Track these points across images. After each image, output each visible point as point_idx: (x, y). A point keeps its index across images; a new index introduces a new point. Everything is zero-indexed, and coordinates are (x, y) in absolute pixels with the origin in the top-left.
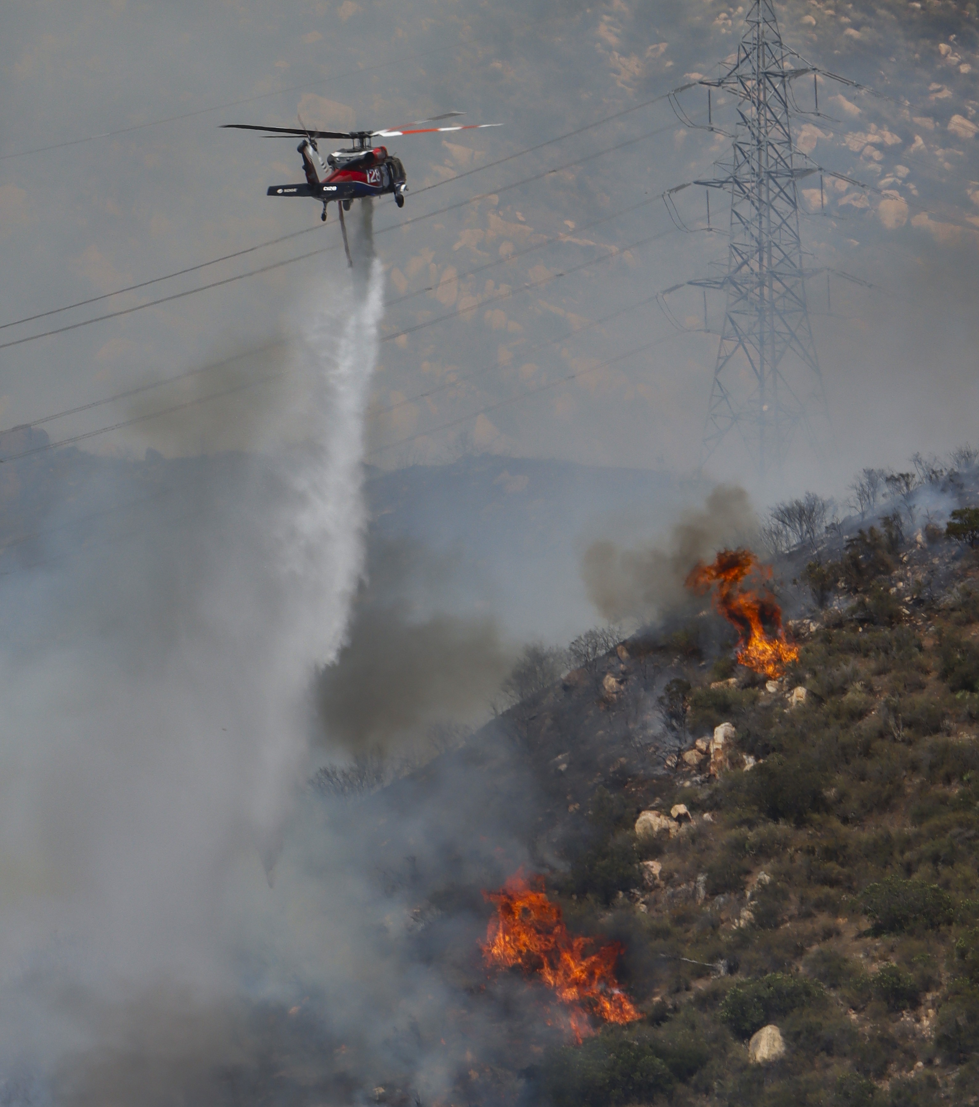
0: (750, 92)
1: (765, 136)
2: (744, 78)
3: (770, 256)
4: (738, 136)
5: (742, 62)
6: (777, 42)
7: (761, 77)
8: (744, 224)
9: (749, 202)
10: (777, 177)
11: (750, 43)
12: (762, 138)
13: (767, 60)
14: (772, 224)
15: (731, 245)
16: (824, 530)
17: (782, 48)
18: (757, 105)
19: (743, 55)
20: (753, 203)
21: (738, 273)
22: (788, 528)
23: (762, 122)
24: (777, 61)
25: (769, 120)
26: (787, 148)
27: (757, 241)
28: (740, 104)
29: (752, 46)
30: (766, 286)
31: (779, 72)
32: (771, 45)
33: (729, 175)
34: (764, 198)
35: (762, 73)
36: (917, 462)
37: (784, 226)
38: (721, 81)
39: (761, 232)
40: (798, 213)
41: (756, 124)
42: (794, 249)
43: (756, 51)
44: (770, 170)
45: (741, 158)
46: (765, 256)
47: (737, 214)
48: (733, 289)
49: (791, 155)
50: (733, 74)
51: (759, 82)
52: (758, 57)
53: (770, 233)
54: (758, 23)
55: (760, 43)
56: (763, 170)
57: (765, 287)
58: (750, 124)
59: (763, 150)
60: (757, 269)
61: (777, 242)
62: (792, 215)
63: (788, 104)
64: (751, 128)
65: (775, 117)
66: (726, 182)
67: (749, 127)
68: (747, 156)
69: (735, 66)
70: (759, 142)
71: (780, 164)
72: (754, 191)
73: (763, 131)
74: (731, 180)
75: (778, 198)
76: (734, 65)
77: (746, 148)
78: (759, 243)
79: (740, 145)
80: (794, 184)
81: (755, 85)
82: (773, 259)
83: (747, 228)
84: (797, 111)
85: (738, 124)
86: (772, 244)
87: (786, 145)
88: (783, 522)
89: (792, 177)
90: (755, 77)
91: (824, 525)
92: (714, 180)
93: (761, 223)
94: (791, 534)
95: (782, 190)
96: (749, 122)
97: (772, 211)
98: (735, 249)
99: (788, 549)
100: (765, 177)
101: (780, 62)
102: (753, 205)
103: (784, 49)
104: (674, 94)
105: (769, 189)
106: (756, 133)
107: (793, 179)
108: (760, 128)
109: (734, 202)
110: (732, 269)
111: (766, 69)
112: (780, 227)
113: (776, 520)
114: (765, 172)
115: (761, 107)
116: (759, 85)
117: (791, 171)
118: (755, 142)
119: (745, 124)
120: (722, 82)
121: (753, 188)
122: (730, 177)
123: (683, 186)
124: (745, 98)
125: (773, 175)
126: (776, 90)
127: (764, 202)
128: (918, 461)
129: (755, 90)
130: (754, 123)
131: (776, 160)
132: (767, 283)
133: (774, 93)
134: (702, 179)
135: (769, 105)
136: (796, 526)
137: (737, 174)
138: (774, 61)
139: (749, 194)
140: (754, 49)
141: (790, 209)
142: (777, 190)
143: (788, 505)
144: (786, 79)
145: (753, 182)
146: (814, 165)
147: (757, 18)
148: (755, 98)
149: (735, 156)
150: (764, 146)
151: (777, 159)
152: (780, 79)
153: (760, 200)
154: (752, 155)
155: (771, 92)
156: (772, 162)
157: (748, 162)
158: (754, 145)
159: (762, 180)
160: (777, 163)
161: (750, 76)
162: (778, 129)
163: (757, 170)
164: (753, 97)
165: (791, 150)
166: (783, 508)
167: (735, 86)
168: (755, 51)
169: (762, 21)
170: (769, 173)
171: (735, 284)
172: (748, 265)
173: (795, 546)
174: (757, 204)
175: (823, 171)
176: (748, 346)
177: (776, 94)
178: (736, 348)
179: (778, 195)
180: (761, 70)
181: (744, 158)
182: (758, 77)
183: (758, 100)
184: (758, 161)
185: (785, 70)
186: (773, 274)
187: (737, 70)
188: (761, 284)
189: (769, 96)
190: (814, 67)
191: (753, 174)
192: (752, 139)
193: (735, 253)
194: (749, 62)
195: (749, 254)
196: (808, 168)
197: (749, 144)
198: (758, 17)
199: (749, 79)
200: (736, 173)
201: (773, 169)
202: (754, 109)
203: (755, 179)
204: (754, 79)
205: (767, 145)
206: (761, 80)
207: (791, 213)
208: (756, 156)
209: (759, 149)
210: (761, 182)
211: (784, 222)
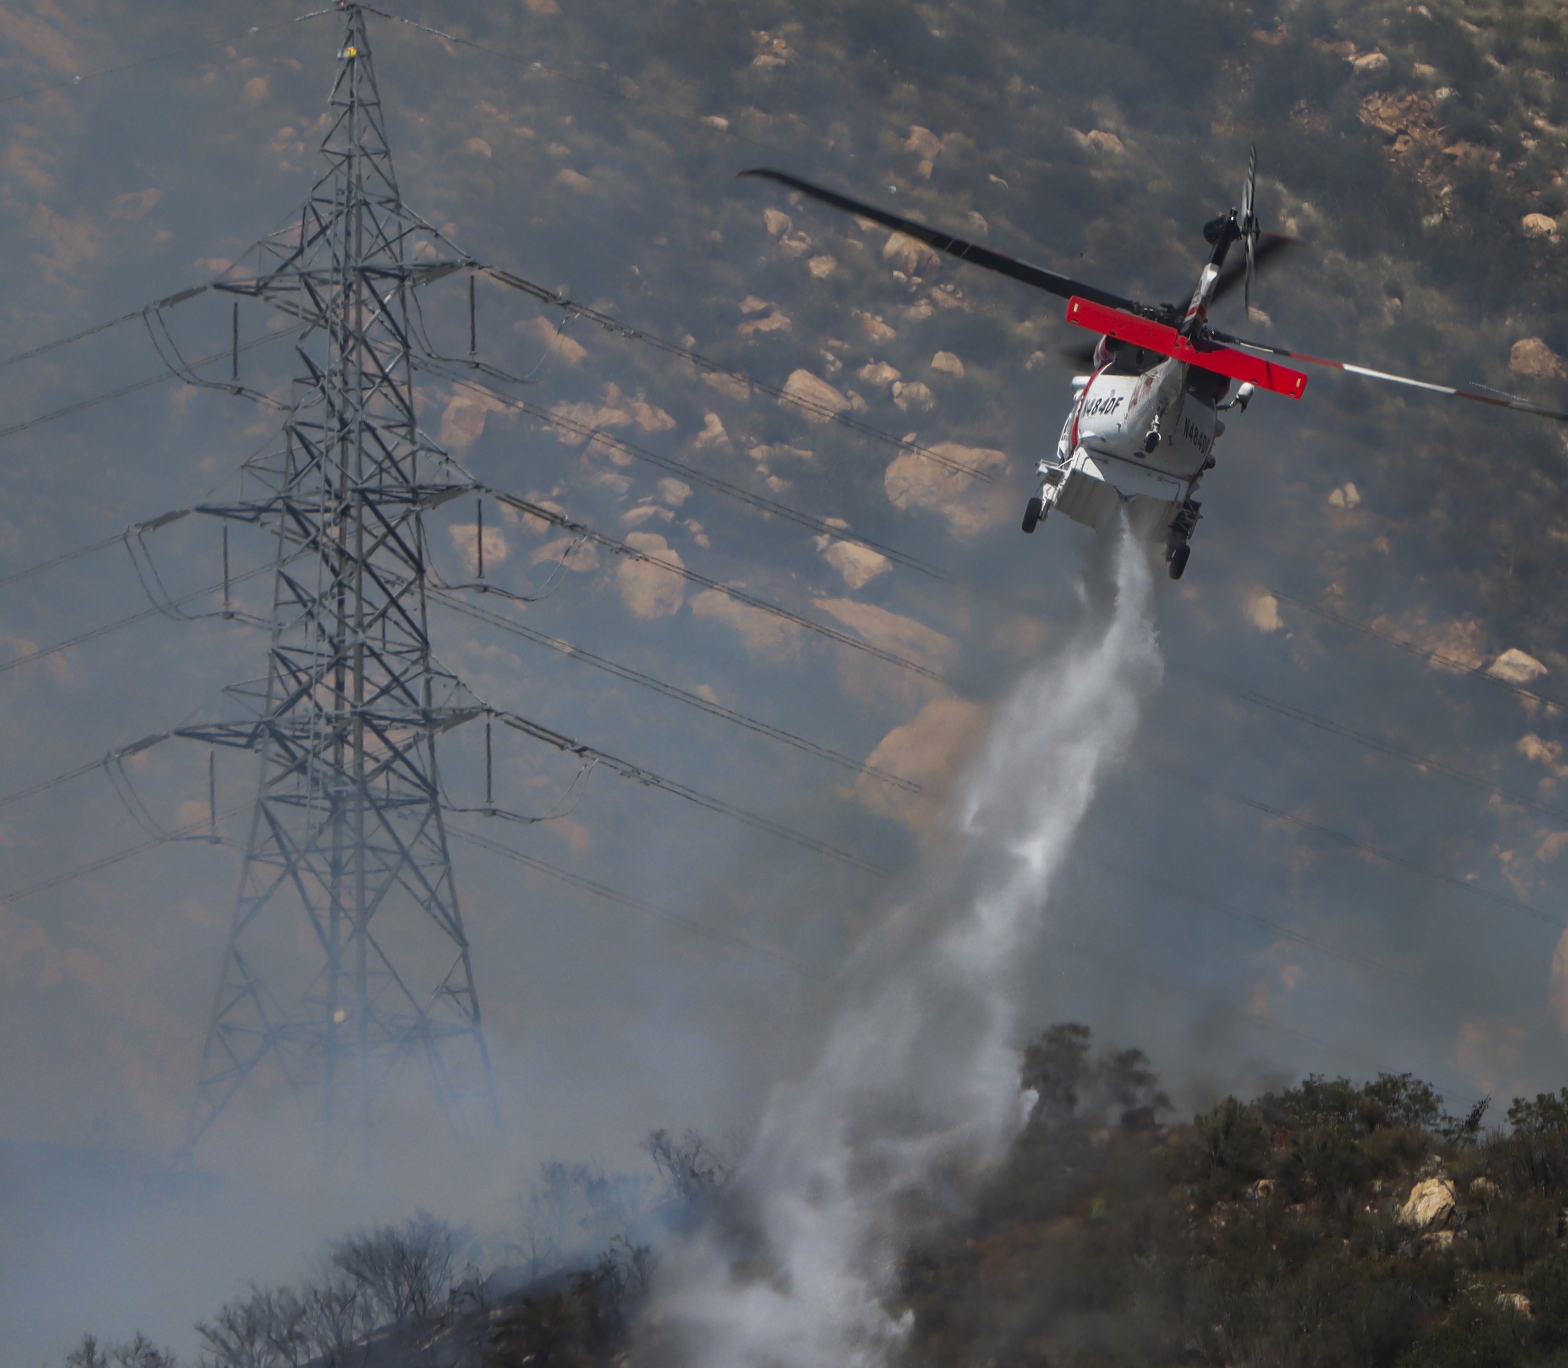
0: (326, 311)
1: (357, 410)
2: (315, 278)
3: (361, 679)
4: (296, 408)
5: (310, 243)
6: (389, 201)
7: (352, 277)
8: (305, 606)
9: (318, 556)
10: (380, 502)
11: (330, 202)
12: (349, 415)
13: (366, 240)
14: (365, 606)
15: (273, 650)
16: (446, 1296)
17: (399, 214)
18: (340, 337)
19: (313, 228)
20: (325, 558)
21: (289, 714)
22: (370, 1291)
23: (353, 381)
24: (388, 244)
25: (366, 375)
26: (404, 437)
27: (331, 642)
28: (303, 337)
29: (333, 208)
30: (349, 743)
31: (394, 269)
32: (375, 208)
33: (273, 495)
34: (351, 548)
35: (355, 269)
36: (659, 1151)
37: (393, 613)
38: (261, 284)
39: (342, 623)
40: (426, 583)
41: (338, 381)
42: (414, 663)
43: (342, 218)
44: (365, 485)
45: (302, 458)
46: (349, 679)
47: (290, 583)
48: (275, 748)
49: (413, 454)
50: (290, 269)
51: (348, 288)
52: (348, 233)
53: (360, 624)
54: (349, 157)
55: (353, 202)
56: (350, 484)
57: (346, 746)
58: (324, 382)
59: (352, 442)
60: (328, 707)
61: (377, 646)
62: (413, 587)
63: (411, 341)
64: (326, 389)
65: (382, 369)
66: (267, 509)
67: (323, 389)
68: (316, 453)
69: (294, 252)
70: (344, 423)
71: (389, 473)
72: (328, 531)
73: (353, 397)
74: (279, 505)
75: (381, 548)
76: (293, 248)
77: (312, 435)
78: (336, 648)
79: (300, 429)
80: (418, 520)
81: (338, 295)
82: (367, 687)
83: (310, 614)
84: (429, 355)
85: (297, 380)
86: (366, 652)
87: (402, 431)
88: (359, 1275)
89: (414, 502)
90: (339, 277)
91: (446, 1286)
92: (242, 504)
93: (341, 603)
94: (375, 1303)
95: (391, 531)
96: (324, 377)
97: (365, 575)
98: (284, 661)
99: (367, 1336)
100: (353, 500)
101: (395, 247)
102: (327, 562)
103: (405, 217)
104: (157, 311)
105: (362, 528)
106: (338, 402)
107: (417, 508)
108: (347, 391)
109: (284, 555)
110: (276, 704)
111: (362, 262)
112: (383, 615)
113: (343, 1271)
114: (354, 491)
115: (351, 343)
116: (347, 297)
117: (413, 490)
118: (335, 424)
119: (313, 381)
120: (265, 286)
121: (327, 525)
122: (277, 499)
123: (170, 517)
124: (315, 324)
125: (372, 497)
126: (383, 307)
127: (350, 558)
128: (662, 1148)
129: (338, 306)
130: (334, 379)
131: (379, 464)
132: (351, 738)
133: (379, 314)
134: (215, 501)
135: (368, 340)
136: (385, 1286)
137: (294, 493)
138: (382, 244)
139: (318, 539)
140: (340, 214)
141: (409, 574)
142: (380, 531)
143: (371, 1237)
144: (408, 283)
145: (327, 510)
146: (462, 476)
147: (347, 147)
148: (337, 325)
149: (290, 453)
150: (353, 431)
151: (383, 461)
152: (393, 282)
153: (342, 553)
154: (327, 452)
155: (373, 312)
156: (369, 468)
157: (318, 466)
158: (332, 430)
159: (348, 508)
160: (381, 470)
161: (327, 276)
162: (386, 395)
163: (336, 484)
164: (334, 323)
165: (413, 442)
166: (357, 1242)
167: (293, 297)
168: (339, 219)
169: (357, 152)
170: (362, 492)
171: (280, 739)
172: (310, 697)
173: (382, 1330)
174: (335, 560)
175: (483, 491)
176: (307, 879)
177: (383, 317)
178: (280, 880)
179: (382, 542)
180: (352, 263)
181: (309, 459)
182: (346, 280)
183: (344, 327)
184: (339, 465)
185: (407, 263)
186: (365, 719)
187: (300, 258)
188: (340, 739)
189: (368, 318)
190: (470, 260)
191: (329, 492)
192: (328, 417)
193: (283, 671)
194: (327, 245)
195: (312, 672)
196: (452, 483)
197: (321, 427)
198: (350, 144)
199: (324, 282)
200: (291, 489)
201: (373, 484)
202: (336, 350)
203: (333, 504)
204: (336, 283)
205: (361, 431)
206: (351, 285)
207: (411, 583)
208: (335, 453)
209: (343, 439)
210: (345, 512)
211: (394, 602)
